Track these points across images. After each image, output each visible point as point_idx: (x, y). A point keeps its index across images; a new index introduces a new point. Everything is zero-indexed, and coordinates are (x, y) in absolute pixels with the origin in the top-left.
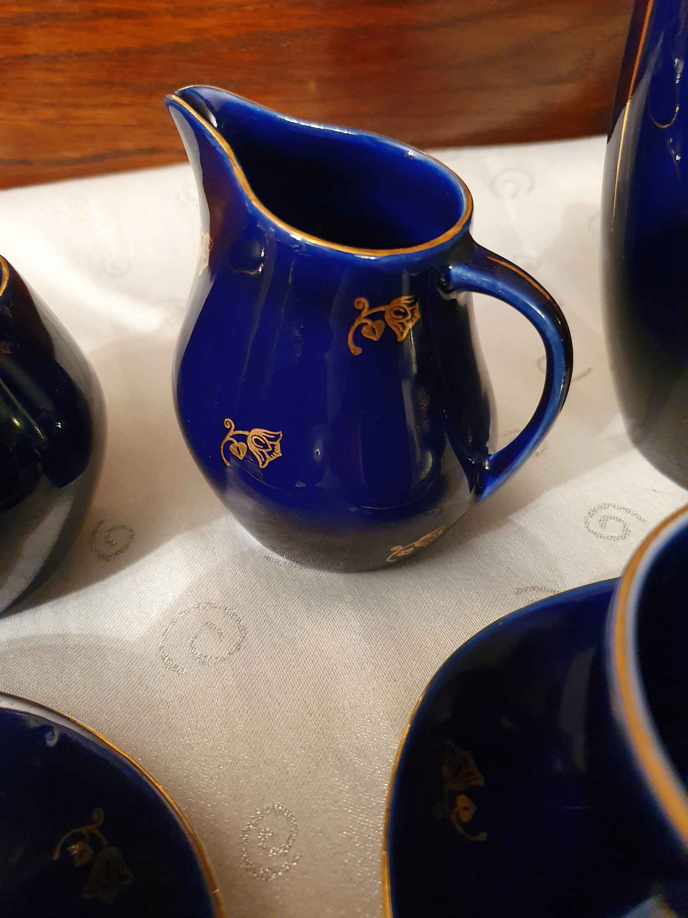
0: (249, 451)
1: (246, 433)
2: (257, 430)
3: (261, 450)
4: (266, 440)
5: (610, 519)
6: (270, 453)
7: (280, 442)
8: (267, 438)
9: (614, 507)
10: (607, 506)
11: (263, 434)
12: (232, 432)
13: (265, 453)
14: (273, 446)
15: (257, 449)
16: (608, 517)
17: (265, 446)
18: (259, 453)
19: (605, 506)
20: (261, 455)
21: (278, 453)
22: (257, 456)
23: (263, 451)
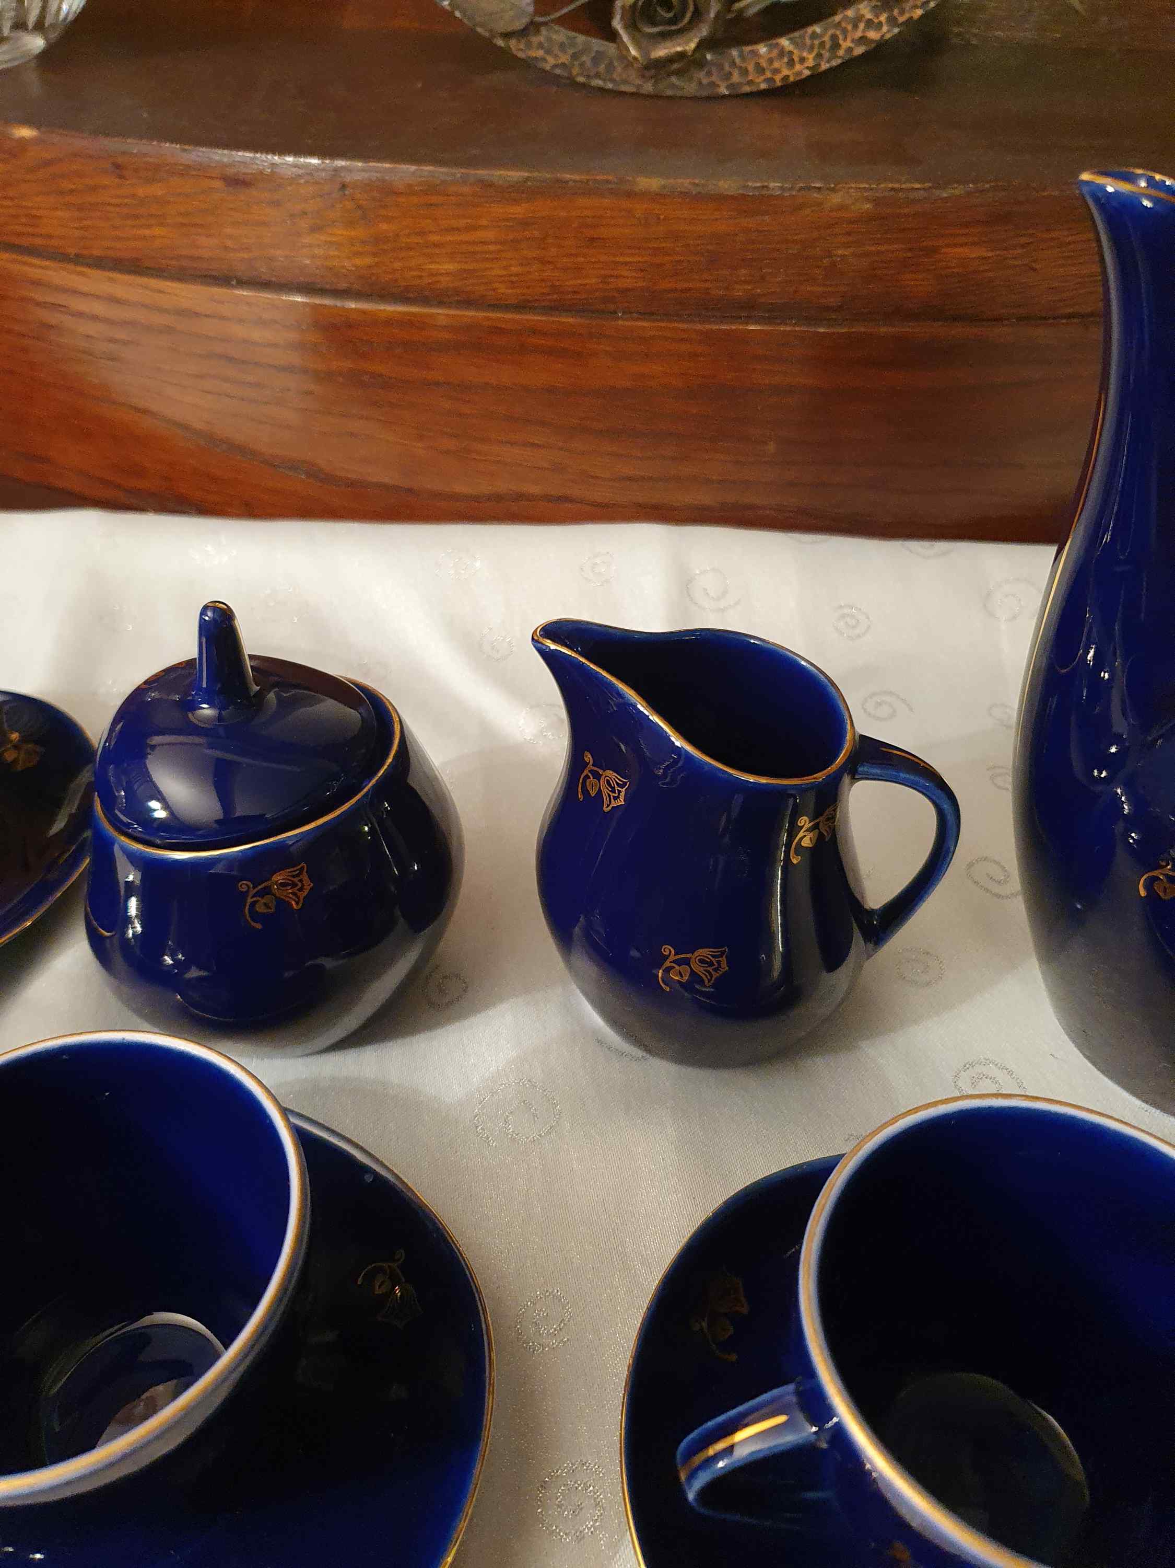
0: (693, 973)
1: (688, 956)
2: (701, 950)
3: (705, 968)
4: (711, 958)
5: (986, 1078)
6: (716, 970)
7: (726, 957)
8: (712, 956)
9: (997, 1065)
10: (988, 1062)
11: (708, 953)
12: (672, 958)
13: (711, 971)
14: (719, 962)
15: (702, 969)
16: (984, 1075)
17: (711, 964)
18: (704, 972)
19: (987, 1062)
20: (707, 974)
21: (725, 967)
22: (702, 975)
23: (708, 969)
